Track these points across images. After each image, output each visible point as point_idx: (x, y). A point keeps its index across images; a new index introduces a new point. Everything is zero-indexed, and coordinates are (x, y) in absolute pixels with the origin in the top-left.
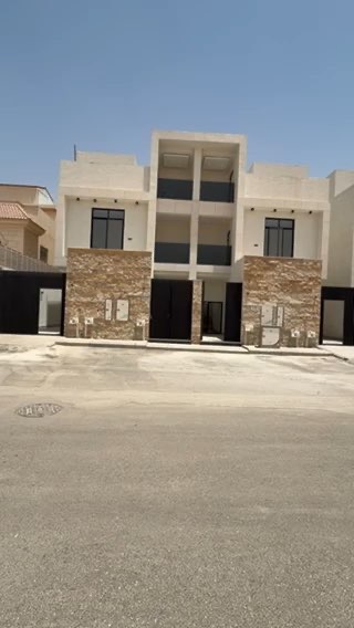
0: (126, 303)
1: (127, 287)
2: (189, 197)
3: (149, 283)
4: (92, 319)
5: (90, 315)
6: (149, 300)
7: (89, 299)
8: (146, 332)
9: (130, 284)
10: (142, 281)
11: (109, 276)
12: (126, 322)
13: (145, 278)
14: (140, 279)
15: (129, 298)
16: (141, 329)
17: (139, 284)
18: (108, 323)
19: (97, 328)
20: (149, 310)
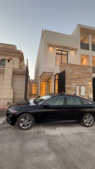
0: (84, 88)
1: (84, 81)
2: (88, 49)
6: (92, 86)
7: (69, 86)
11: (76, 76)
13: (90, 77)
16: (90, 99)
20: (92, 91)
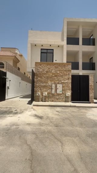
0: (61, 86)
1: (61, 79)
2: (78, 44)
3: (71, 76)
4: (46, 93)
5: (46, 91)
6: (71, 84)
7: (45, 84)
8: (70, 99)
9: (62, 77)
10: (68, 76)
11: (53, 74)
12: (61, 94)
13: (69, 74)
14: (66, 75)
15: (62, 83)
16: (68, 97)
17: (66, 77)
18: (53, 95)
19: (49, 97)
20: (71, 89)
